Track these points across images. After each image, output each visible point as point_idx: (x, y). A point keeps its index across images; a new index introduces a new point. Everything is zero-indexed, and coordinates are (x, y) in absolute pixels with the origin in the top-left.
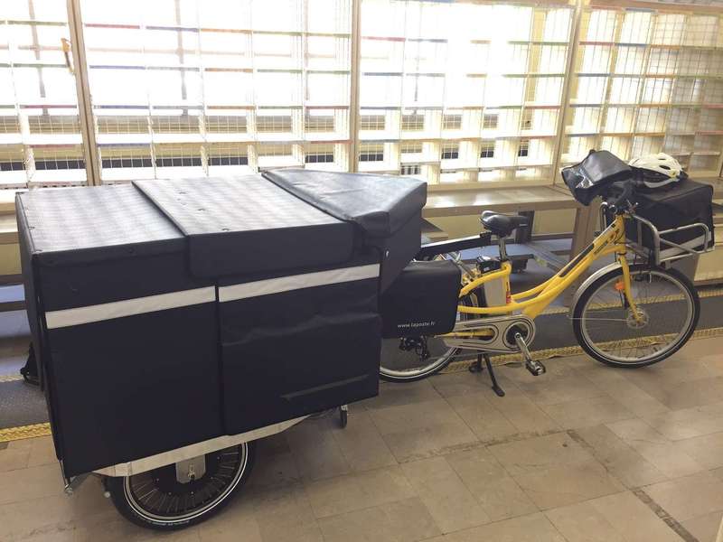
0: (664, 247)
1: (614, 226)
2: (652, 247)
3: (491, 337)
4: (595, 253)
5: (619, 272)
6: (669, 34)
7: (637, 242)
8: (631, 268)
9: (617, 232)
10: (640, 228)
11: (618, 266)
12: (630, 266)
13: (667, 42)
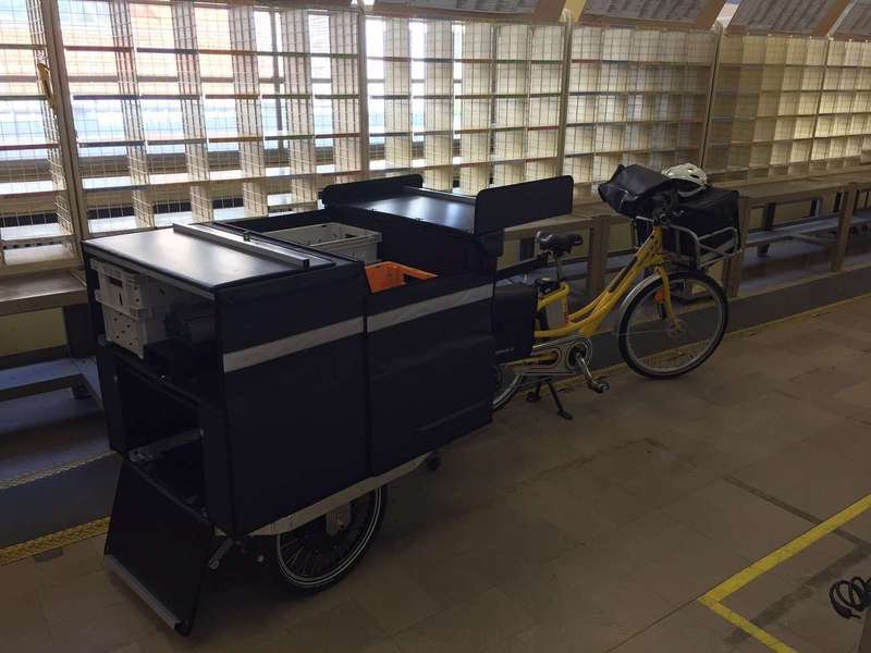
0: (704, 252)
1: (652, 237)
2: (692, 254)
3: (553, 361)
4: (639, 265)
5: (660, 281)
6: (644, 51)
7: (675, 251)
8: (671, 277)
9: (656, 242)
10: (678, 236)
11: (658, 277)
12: (669, 276)
13: (644, 58)
